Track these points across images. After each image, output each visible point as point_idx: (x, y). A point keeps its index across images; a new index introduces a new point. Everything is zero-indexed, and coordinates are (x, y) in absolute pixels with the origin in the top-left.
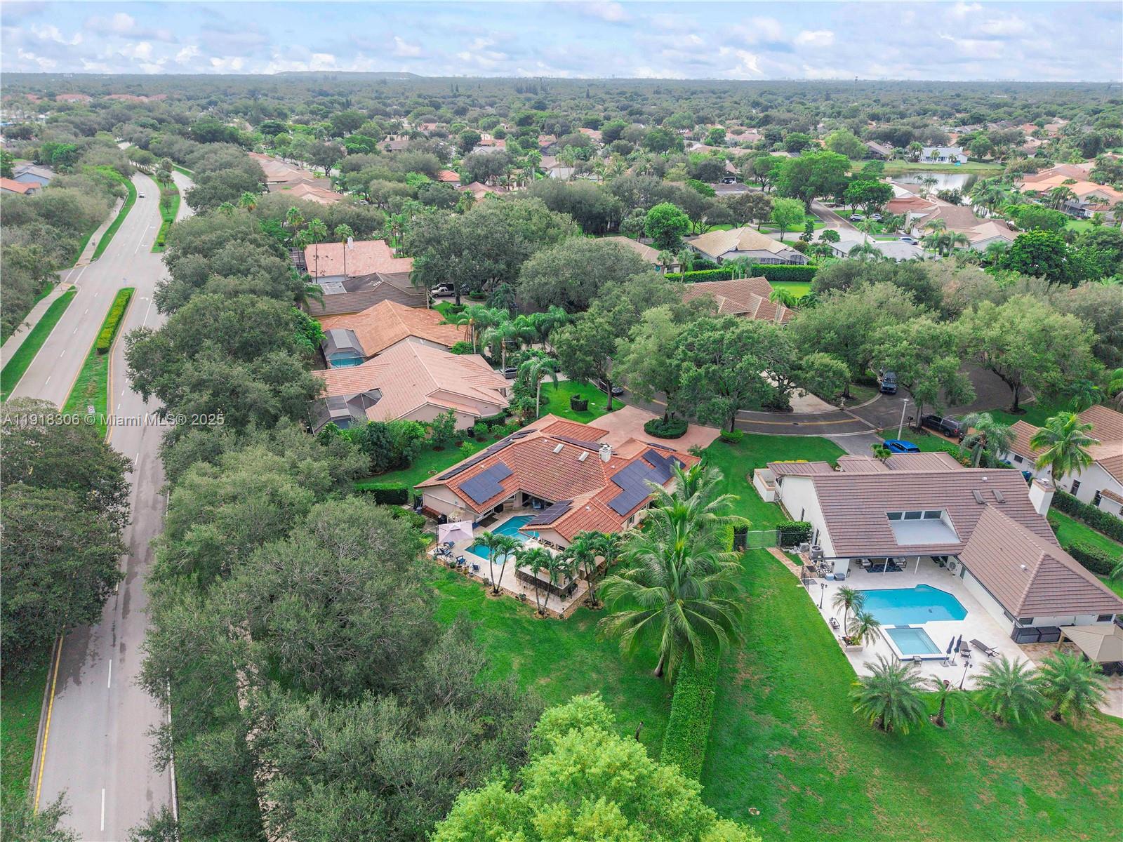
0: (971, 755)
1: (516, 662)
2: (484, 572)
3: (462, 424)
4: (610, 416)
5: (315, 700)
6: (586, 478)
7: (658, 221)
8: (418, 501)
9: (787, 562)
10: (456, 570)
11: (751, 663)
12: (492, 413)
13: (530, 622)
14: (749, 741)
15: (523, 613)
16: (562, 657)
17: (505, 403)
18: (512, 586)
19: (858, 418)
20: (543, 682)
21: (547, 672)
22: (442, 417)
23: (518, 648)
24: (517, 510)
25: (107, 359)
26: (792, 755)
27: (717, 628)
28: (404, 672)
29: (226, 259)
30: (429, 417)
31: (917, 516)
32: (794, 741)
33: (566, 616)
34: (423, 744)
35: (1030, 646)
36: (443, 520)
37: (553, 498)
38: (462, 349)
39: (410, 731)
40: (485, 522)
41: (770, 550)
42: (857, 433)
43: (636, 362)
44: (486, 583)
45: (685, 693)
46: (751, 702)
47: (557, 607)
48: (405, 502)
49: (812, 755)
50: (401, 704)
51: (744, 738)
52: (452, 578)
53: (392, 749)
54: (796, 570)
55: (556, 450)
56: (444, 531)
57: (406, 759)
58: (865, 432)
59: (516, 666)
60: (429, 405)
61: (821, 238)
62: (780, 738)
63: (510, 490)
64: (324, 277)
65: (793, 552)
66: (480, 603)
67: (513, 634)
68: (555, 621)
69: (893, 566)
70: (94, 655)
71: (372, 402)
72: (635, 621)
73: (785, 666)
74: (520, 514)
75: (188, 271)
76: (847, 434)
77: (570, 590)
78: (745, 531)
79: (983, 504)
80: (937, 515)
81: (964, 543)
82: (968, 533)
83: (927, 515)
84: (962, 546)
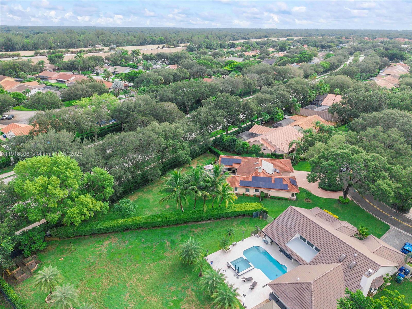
6: (249, 173)
11: (202, 231)
17: (286, 152)
26: (168, 245)
31: (312, 246)
46: (184, 233)
55: (256, 163)
63: (234, 167)
64: (325, 106)
78: (265, 212)
79: (340, 261)
80: (318, 250)
81: (310, 264)
82: (317, 263)
83: (316, 249)
84: (305, 264)
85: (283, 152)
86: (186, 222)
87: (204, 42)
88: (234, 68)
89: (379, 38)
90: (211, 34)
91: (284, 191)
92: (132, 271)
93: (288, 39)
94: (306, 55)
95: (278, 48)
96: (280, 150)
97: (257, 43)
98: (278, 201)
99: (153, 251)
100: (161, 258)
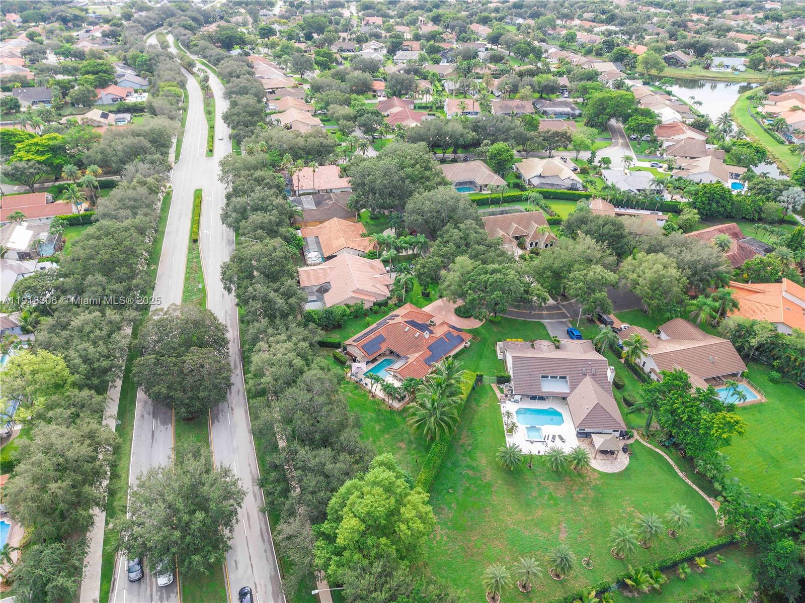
0: (536, 479)
1: (377, 428)
2: (369, 387)
3: (367, 306)
4: (441, 300)
5: (307, 448)
6: (417, 346)
7: (495, 156)
8: (345, 349)
9: (497, 392)
10: (358, 385)
11: (468, 436)
12: (381, 299)
13: (386, 411)
14: (456, 467)
15: (383, 407)
16: (395, 427)
17: (388, 294)
18: (380, 394)
19: (564, 310)
20: (386, 436)
21: (388, 432)
22: (358, 302)
23: (378, 421)
24: (387, 356)
25: (198, 246)
26: (471, 473)
27: (445, 427)
28: (334, 439)
29: (256, 201)
31: (556, 377)
32: (474, 468)
33: (400, 409)
34: (338, 465)
35: (582, 439)
36: (355, 360)
37: (401, 354)
38: (372, 256)
39: (335, 460)
40: (373, 361)
41: (492, 385)
42: (559, 320)
43: (449, 286)
44: (370, 392)
45: (436, 447)
46: (462, 452)
47: (397, 405)
48: (339, 347)
49: (478, 474)
50: (333, 450)
51: (455, 465)
52: (356, 388)
53: (329, 466)
54: (499, 395)
55: (406, 330)
56: (355, 365)
57: (333, 469)
58: (564, 320)
59: (377, 429)
60: (352, 297)
61: (599, 162)
62: (468, 467)
63: (384, 348)
65: (501, 387)
66: (366, 400)
67: (378, 416)
68: (395, 411)
69: (542, 398)
70: (222, 411)
71: (326, 291)
72: (418, 421)
73: (480, 438)
74: (388, 358)
75: (238, 206)
76: (554, 321)
77: (403, 398)
78: (481, 376)
80: (565, 378)
81: (571, 392)
82: (575, 388)
83: (561, 377)
84: (570, 394)
85: (385, 296)
92: (493, 517)
96: (380, 295)
99: (474, 489)
100: (490, 485)
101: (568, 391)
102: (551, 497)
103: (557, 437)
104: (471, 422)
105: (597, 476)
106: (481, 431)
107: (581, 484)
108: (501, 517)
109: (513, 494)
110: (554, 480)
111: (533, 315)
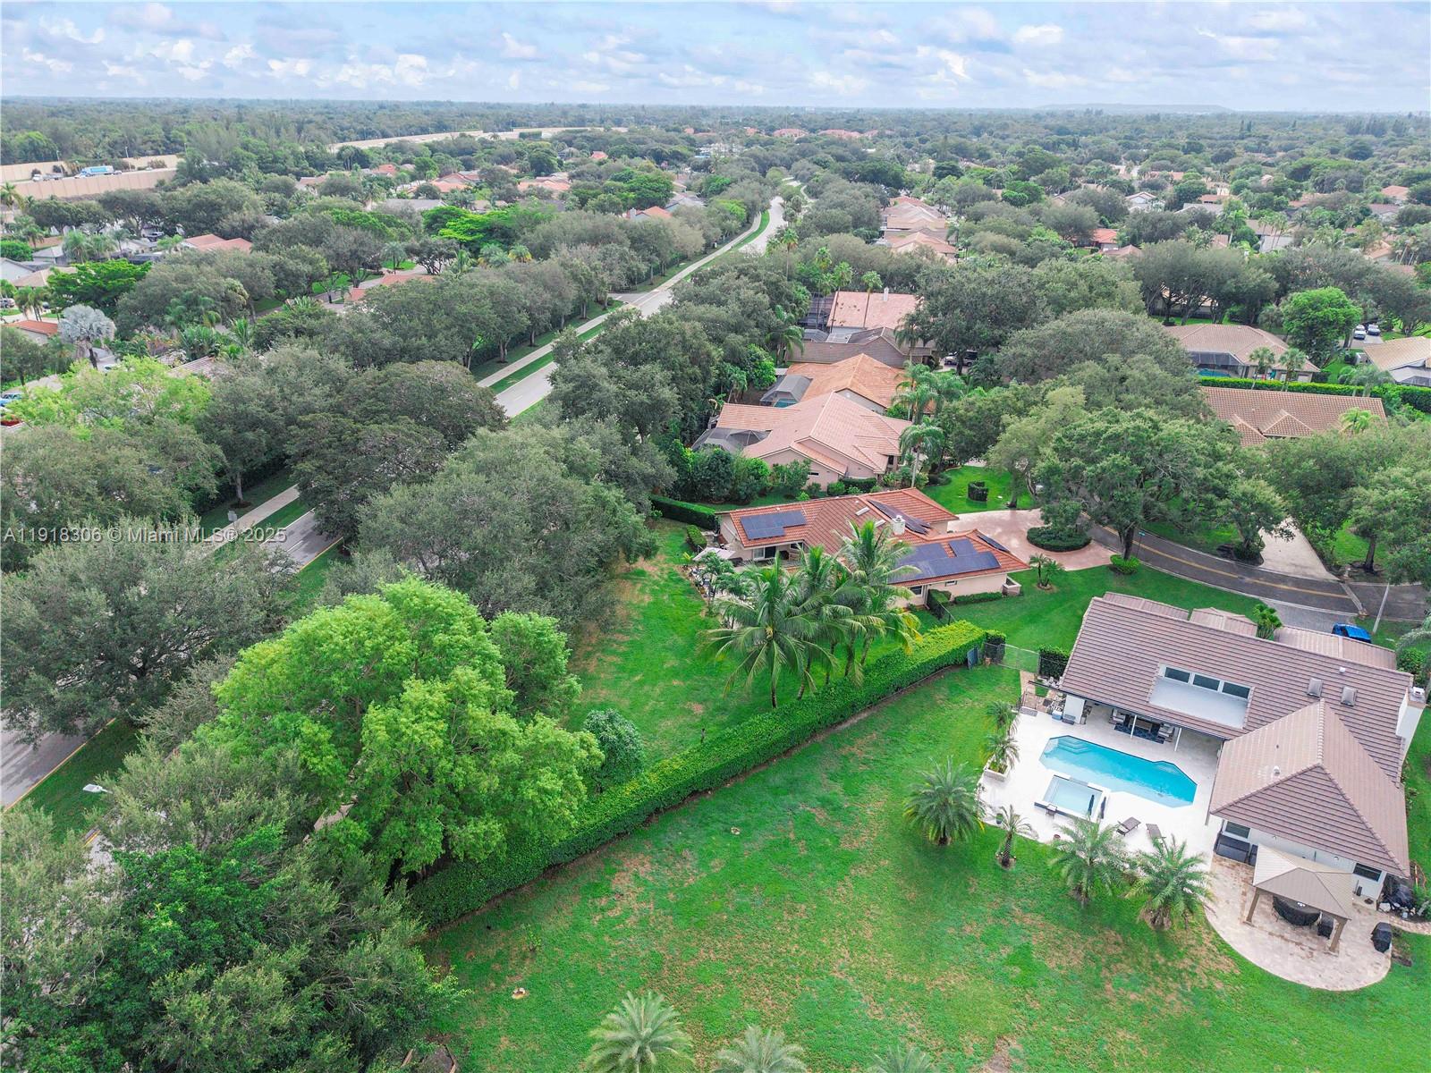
0: (1003, 897)
1: (671, 664)
3: (821, 480)
4: (1008, 512)
8: (718, 529)
10: (695, 589)
11: (875, 745)
14: (792, 791)
19: (1352, 596)
20: (676, 683)
22: (796, 463)
26: (821, 816)
30: (785, 462)
31: (1213, 685)
32: (837, 810)
38: (896, 413)
41: (1023, 674)
42: (1322, 610)
46: (834, 769)
48: (712, 528)
49: (840, 825)
51: (793, 786)
54: (1028, 696)
55: (860, 512)
58: (1338, 612)
59: (668, 665)
60: (790, 450)
62: (825, 802)
63: (792, 538)
64: (842, 327)
65: (1043, 682)
66: (689, 616)
73: (905, 759)
76: (1306, 607)
78: (998, 641)
79: (1315, 697)
80: (1243, 693)
81: (1247, 730)
82: (1263, 723)
83: (1229, 689)
84: (1236, 733)
85: (872, 470)
86: (813, 731)
87: (246, 147)
88: (480, 232)
89: (783, 131)
90: (240, 120)
91: (992, 574)
92: (802, 929)
93: (522, 136)
94: (650, 181)
95: (525, 162)
96: (861, 466)
97: (433, 149)
98: (979, 606)
99: (800, 850)
100: (849, 861)
101: (1238, 725)
102: (1022, 956)
103: (1142, 828)
104: (908, 722)
105: (1226, 965)
106: (919, 746)
107: (1154, 966)
108: (825, 942)
109: (905, 903)
110: (1060, 920)
111: (1247, 584)
